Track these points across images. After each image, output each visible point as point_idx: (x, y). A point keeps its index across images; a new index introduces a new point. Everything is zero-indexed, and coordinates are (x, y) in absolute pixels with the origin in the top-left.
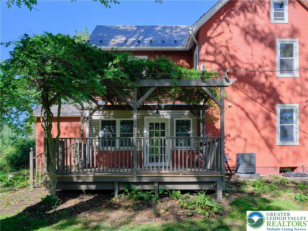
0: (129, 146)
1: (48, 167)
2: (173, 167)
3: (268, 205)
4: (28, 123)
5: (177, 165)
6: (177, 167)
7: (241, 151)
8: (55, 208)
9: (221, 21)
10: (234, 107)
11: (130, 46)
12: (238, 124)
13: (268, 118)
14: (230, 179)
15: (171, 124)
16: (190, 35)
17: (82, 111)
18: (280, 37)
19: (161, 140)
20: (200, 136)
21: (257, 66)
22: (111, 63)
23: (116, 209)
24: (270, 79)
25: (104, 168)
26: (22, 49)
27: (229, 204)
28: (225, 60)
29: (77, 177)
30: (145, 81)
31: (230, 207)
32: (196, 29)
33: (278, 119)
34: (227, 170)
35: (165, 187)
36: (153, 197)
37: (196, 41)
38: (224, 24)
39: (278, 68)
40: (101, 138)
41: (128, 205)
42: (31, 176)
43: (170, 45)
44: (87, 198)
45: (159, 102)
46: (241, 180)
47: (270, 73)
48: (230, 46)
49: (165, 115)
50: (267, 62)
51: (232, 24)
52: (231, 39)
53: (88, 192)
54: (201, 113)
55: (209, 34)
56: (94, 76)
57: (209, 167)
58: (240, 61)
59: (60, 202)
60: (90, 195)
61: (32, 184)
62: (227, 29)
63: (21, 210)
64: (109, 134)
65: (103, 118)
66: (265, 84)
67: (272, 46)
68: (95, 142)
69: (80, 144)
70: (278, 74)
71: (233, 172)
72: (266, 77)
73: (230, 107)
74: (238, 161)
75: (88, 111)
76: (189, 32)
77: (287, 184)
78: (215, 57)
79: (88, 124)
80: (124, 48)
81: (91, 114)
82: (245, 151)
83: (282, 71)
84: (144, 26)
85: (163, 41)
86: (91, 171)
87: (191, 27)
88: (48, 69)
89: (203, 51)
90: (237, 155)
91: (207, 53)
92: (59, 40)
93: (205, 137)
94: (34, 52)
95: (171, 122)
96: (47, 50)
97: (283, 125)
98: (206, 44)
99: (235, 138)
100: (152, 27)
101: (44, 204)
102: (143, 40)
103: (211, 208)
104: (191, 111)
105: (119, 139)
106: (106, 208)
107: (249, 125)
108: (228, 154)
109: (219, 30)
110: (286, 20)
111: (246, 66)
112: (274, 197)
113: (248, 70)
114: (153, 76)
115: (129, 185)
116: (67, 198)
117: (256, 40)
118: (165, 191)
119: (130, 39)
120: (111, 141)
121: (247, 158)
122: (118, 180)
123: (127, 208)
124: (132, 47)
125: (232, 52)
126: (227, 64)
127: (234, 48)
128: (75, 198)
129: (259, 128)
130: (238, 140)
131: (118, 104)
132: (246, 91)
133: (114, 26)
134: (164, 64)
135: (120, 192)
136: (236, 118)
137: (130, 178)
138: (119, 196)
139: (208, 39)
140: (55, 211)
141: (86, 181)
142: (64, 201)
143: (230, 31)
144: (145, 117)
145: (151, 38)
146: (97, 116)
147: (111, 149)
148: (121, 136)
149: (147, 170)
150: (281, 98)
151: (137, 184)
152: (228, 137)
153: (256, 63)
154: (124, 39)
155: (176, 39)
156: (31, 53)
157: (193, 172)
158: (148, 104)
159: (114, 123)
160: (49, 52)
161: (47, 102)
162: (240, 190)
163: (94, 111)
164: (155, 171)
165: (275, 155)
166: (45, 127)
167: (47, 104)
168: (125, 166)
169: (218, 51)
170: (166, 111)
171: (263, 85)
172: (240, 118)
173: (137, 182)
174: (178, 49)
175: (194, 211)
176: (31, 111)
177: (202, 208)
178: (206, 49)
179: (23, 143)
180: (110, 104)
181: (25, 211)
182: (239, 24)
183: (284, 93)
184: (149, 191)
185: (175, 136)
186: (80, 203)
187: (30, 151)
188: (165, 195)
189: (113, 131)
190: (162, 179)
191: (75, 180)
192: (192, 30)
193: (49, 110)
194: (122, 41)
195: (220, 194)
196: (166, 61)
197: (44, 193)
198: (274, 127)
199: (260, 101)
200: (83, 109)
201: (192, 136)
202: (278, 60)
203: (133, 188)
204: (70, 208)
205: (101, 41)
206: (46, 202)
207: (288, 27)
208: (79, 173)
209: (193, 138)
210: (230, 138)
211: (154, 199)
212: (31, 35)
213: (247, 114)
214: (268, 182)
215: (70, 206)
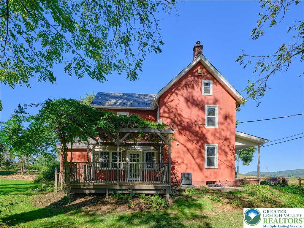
0: (114, 167)
1: (65, 179)
2: (143, 181)
3: (194, 202)
4: (54, 153)
5: (145, 179)
6: (145, 181)
7: (184, 172)
8: (69, 203)
9: (173, 93)
10: (180, 144)
11: (118, 106)
12: (182, 156)
13: (200, 152)
14: (176, 187)
15: (143, 155)
16: (154, 101)
17: (88, 146)
18: (208, 104)
19: (134, 164)
20: (160, 162)
21: (194, 121)
22: (102, 118)
23: (106, 204)
24: (202, 129)
25: (102, 180)
26: (46, 108)
27: (172, 202)
28: (175, 117)
29: (83, 186)
30: (124, 129)
31: (172, 204)
32: (157, 97)
33: (206, 153)
34: (176, 183)
35: (136, 192)
36: (128, 198)
37: (158, 105)
38: (174, 94)
39: (206, 123)
40: (100, 163)
41: (113, 202)
42: (56, 185)
43: (143, 107)
44: (89, 198)
45: (135, 141)
46: (183, 188)
47: (202, 125)
48: (178, 108)
49: (139, 149)
50: (200, 118)
51: (179, 95)
52: (179, 104)
53: (90, 194)
54: (161, 149)
55: (165, 100)
56: (91, 125)
57: (164, 181)
58: (184, 118)
59: (73, 200)
60: (92, 196)
61: (57, 190)
62: (176, 98)
63: (48, 204)
64: (105, 160)
65: (101, 150)
66: (199, 132)
67: (203, 109)
68: (96, 165)
69: (85, 166)
70: (206, 126)
71: (179, 184)
72: (199, 127)
73: (178, 145)
74: (182, 177)
75: (92, 146)
76: (153, 99)
77: (208, 191)
78: (169, 115)
79: (92, 154)
80: (115, 107)
81: (94, 148)
82: (186, 171)
83: (208, 125)
84: (128, 94)
85: (139, 104)
86: (92, 182)
87: (155, 96)
88: (63, 121)
89: (162, 111)
90: (182, 173)
91: (164, 112)
92: (69, 103)
93: (163, 163)
94: (54, 110)
95: (143, 153)
96: (62, 109)
97: (209, 156)
98: (164, 107)
99: (181, 163)
100: (133, 94)
101: (62, 201)
102: (126, 102)
103: (161, 204)
104: (155, 147)
105: (111, 163)
106: (100, 204)
107: (189, 156)
108: (176, 173)
109: (172, 98)
110: (211, 94)
111: (187, 120)
112: (199, 198)
113: (189, 123)
114: (129, 126)
115: (115, 190)
116: (77, 198)
117: (193, 105)
118: (136, 194)
119: (118, 102)
120: (106, 164)
121: (186, 176)
122: (108, 188)
123: (112, 204)
124: (119, 107)
125: (179, 112)
126: (176, 119)
127: (180, 109)
128: (82, 198)
129: (195, 158)
130: (182, 165)
131: (110, 141)
132: (188, 135)
133: (109, 93)
134: (135, 119)
135: (109, 195)
136: (181, 152)
137: (115, 187)
138: (109, 197)
139: (165, 104)
140: (69, 206)
141: (89, 188)
142: (75, 200)
143: (178, 99)
144: (127, 150)
145: (131, 102)
146: (98, 149)
147: (106, 169)
148: (112, 162)
149: (125, 182)
150: (208, 141)
151: (119, 190)
152: (176, 163)
153: (193, 119)
154: (115, 101)
155: (147, 103)
156: (52, 110)
157: (152, 183)
158: (129, 142)
159: (108, 153)
160: (63, 110)
161: (64, 140)
162: (181, 194)
163: (96, 145)
164: (130, 183)
165: (203, 174)
166: (63, 155)
167: (64, 141)
168: (112, 179)
169: (171, 111)
170: (139, 147)
171: (198, 132)
172: (184, 152)
173: (119, 189)
174: (148, 109)
175: (151, 205)
176: (55, 145)
177: (156, 204)
178: (164, 110)
179: (53, 165)
180: (105, 142)
181: (51, 205)
182: (184, 95)
183: (210, 138)
184: (127, 194)
185: (145, 162)
186: (85, 200)
187: (55, 169)
188: (136, 197)
189: (107, 158)
190: (134, 187)
191: (82, 187)
192: (155, 98)
193: (65, 145)
194: (113, 102)
195: (168, 196)
196: (137, 117)
197: (64, 195)
198: (203, 158)
199: (195, 142)
200: (89, 144)
201: (155, 162)
202: (206, 117)
203: (117, 192)
204: (78, 203)
205: (100, 102)
206: (64, 200)
207: (212, 98)
208: (84, 183)
209: (156, 163)
210: (178, 164)
211: (129, 199)
212: (52, 99)
213: (188, 150)
214: (198, 190)
215: (78, 202)
